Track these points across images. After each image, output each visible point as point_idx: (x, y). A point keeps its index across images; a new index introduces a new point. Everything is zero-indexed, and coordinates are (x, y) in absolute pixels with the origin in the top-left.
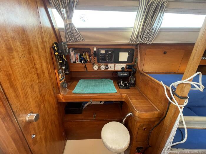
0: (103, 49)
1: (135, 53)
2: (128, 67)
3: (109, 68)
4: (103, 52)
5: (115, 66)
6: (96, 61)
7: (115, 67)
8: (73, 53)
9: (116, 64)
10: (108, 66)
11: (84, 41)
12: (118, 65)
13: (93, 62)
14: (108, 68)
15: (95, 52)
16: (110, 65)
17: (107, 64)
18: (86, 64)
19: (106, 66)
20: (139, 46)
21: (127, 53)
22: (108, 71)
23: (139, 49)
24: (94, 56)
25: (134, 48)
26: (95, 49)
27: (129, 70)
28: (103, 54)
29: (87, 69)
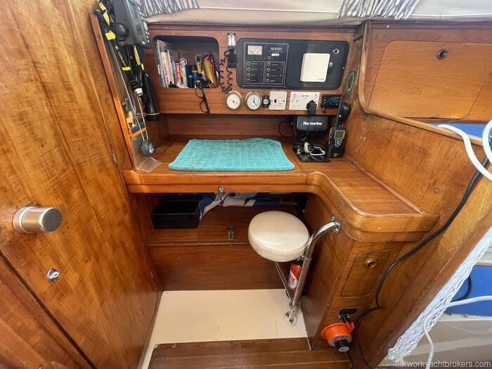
0: (256, 42)
1: (349, 55)
2: (327, 102)
3: (272, 103)
4: (255, 50)
5: (288, 97)
6: (234, 82)
7: (288, 102)
8: (167, 56)
9: (293, 93)
10: (268, 98)
11: (199, 8)
12: (299, 93)
13: (226, 85)
14: (269, 104)
15: (232, 50)
16: (274, 95)
17: (266, 91)
18: (206, 90)
19: (264, 98)
20: (368, 29)
21: (328, 56)
22: (269, 113)
23: (367, 40)
24: (229, 66)
25: (348, 37)
26: (232, 42)
27: (329, 112)
28: (255, 57)
29: (207, 107)
